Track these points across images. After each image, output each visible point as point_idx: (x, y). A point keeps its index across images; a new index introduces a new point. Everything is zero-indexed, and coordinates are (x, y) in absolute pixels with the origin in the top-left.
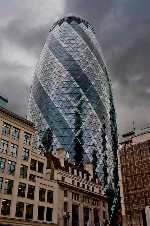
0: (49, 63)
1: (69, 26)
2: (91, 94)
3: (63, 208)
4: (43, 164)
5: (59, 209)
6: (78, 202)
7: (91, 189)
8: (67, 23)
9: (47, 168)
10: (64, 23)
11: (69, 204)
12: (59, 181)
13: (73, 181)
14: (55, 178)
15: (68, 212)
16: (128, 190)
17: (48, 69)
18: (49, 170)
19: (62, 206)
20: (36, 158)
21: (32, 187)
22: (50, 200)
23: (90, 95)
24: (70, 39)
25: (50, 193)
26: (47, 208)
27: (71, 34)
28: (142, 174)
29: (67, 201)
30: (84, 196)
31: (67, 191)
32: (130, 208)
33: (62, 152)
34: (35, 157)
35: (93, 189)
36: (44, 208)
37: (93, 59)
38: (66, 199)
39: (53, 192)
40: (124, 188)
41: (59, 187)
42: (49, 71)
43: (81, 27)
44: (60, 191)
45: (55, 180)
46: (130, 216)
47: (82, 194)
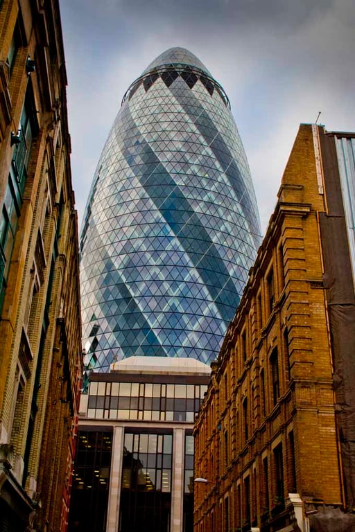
10: (156, 82)
37: (219, 179)
43: (197, 96)
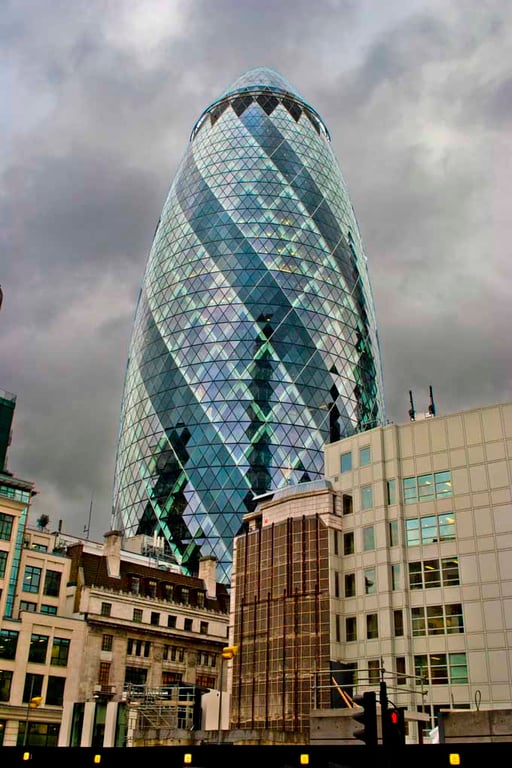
0: (174, 251)
1: (239, 123)
2: (287, 340)
3: (97, 677)
4: (59, 575)
5: (83, 679)
6: (146, 662)
7: (196, 626)
8: (234, 114)
9: (69, 585)
11: (116, 667)
12: (89, 616)
13: (138, 613)
14: (83, 608)
15: (110, 684)
16: (242, 638)
17: (172, 266)
18: (73, 589)
19: (92, 672)
20: (42, 563)
21: (12, 634)
22: (61, 660)
23: (285, 341)
24: (236, 169)
25: (63, 645)
26: (50, 677)
27: (241, 152)
28: (268, 601)
29: (110, 659)
30: (167, 647)
31: (112, 636)
32: (240, 680)
33: (114, 542)
34: (37, 561)
35: (204, 625)
36: (40, 678)
38: (106, 656)
39: (69, 640)
40: (235, 632)
41: (88, 629)
42: (174, 273)
44: (91, 637)
45: (81, 614)
46: (240, 698)
47: (159, 643)
